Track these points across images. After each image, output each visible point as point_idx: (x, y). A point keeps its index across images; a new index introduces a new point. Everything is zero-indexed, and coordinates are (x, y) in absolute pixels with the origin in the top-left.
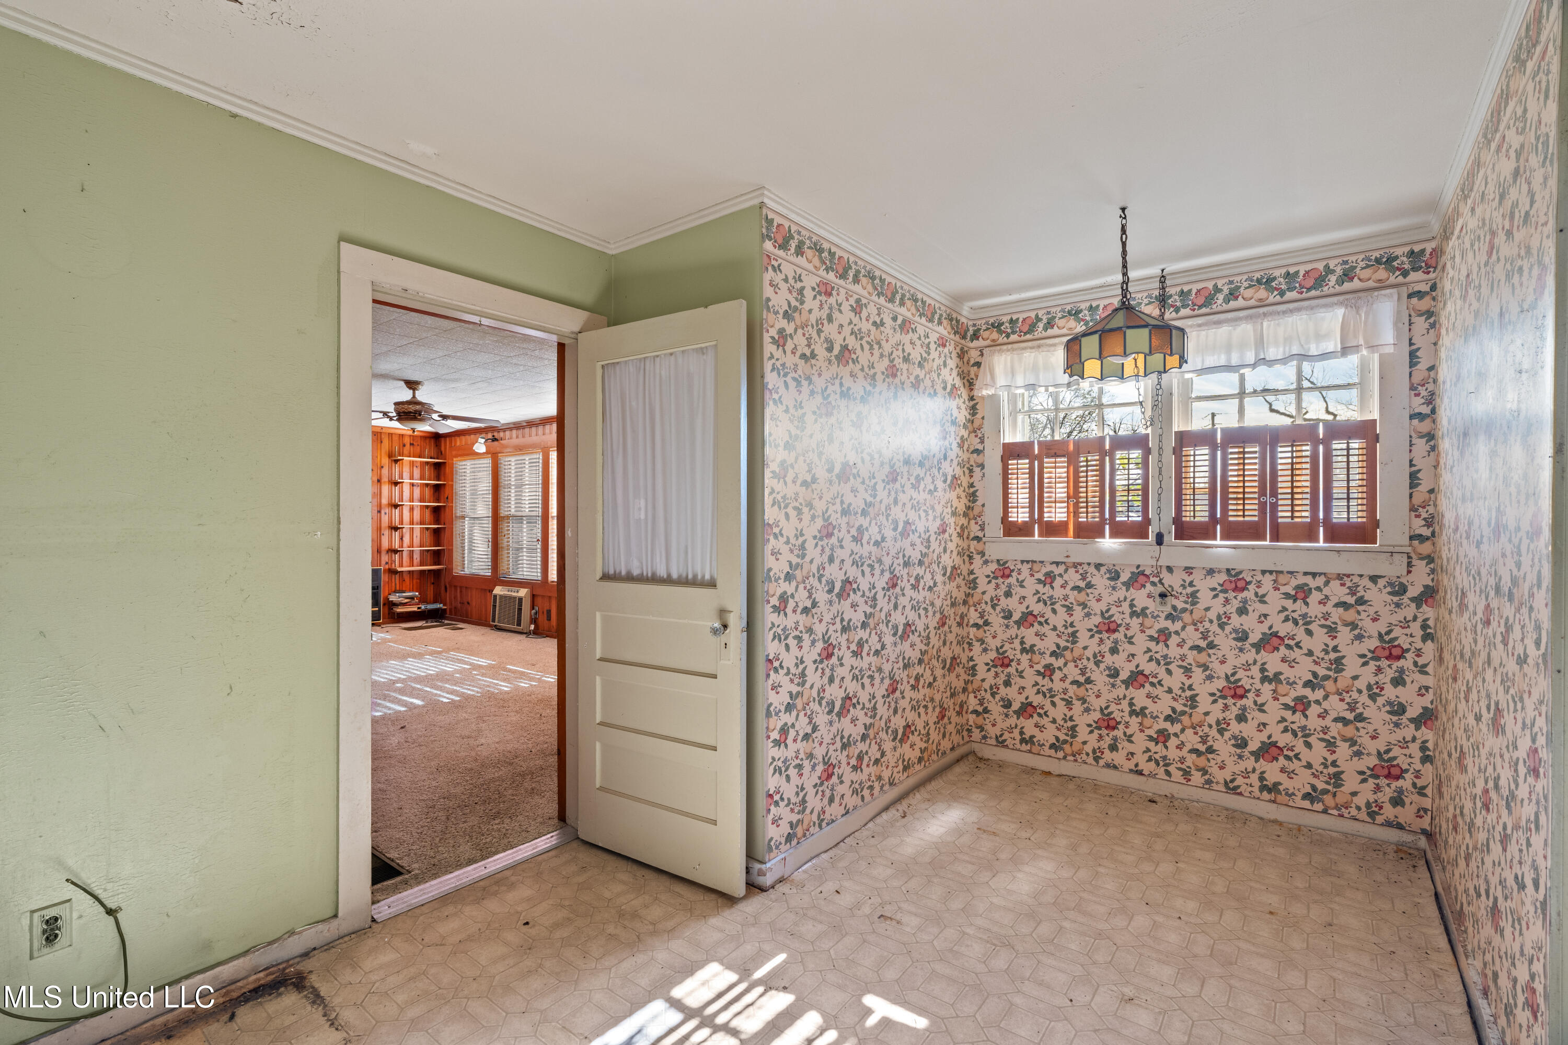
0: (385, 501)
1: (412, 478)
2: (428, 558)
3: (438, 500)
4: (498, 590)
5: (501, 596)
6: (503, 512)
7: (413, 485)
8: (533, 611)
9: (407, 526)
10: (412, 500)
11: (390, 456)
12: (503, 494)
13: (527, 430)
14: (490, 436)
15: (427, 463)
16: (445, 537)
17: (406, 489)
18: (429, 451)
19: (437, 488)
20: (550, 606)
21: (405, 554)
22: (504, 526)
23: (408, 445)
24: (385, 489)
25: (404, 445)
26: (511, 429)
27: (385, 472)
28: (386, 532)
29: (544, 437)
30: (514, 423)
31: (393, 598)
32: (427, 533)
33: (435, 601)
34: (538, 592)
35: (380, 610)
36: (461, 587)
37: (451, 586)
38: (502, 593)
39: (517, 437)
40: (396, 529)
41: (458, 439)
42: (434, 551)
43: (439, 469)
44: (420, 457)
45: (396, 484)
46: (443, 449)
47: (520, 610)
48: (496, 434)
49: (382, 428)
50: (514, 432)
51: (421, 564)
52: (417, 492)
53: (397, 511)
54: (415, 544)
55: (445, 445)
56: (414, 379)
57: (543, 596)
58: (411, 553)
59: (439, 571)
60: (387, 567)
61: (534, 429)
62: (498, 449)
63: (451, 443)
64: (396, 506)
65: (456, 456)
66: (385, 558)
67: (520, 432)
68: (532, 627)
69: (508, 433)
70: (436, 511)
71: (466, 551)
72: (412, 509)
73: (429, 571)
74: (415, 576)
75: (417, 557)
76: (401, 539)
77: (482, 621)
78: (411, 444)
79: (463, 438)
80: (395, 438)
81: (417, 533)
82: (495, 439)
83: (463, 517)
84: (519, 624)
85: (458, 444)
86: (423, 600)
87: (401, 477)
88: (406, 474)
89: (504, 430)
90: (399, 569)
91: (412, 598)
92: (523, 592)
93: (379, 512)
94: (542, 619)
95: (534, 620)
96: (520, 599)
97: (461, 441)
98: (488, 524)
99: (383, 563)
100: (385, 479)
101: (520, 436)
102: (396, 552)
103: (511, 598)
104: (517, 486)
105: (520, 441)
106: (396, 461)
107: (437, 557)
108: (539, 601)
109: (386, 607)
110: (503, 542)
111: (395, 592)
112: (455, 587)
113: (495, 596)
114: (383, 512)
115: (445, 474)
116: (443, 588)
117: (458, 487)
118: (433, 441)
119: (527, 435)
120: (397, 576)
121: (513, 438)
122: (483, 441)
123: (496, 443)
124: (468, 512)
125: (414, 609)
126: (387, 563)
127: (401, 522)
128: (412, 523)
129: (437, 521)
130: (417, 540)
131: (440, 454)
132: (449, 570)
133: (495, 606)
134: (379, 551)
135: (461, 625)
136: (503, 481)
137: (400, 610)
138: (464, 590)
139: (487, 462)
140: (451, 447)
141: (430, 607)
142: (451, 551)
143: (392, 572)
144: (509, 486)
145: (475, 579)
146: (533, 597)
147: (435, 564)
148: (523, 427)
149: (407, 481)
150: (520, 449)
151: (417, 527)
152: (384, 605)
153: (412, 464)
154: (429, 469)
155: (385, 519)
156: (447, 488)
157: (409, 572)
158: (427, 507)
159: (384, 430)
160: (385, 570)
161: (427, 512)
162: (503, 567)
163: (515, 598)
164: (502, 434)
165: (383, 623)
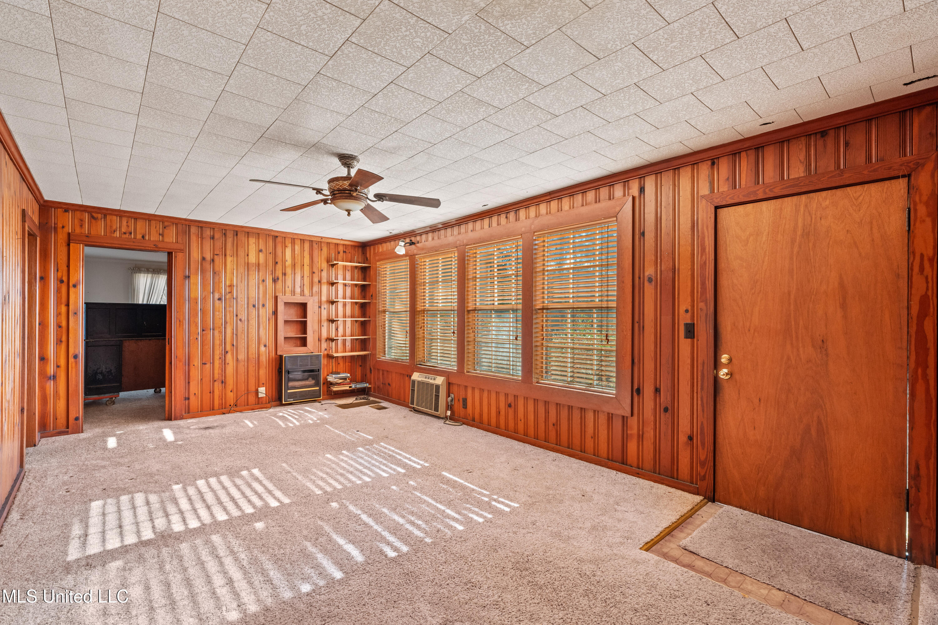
0: (324, 298)
1: (344, 279)
2: (357, 345)
3: (364, 298)
4: (416, 376)
5: (419, 382)
6: (419, 308)
7: (345, 285)
8: (450, 399)
9: (341, 319)
10: (344, 297)
11: (328, 261)
12: (419, 290)
13: (442, 232)
14: (408, 240)
15: (356, 267)
16: (370, 329)
17: (340, 288)
18: (358, 257)
19: (364, 288)
20: (466, 395)
21: (340, 342)
22: (419, 318)
23: (342, 252)
24: (325, 288)
25: (339, 253)
26: (427, 233)
27: (324, 274)
28: (325, 324)
29: (460, 237)
30: (430, 227)
31: (331, 379)
32: (357, 325)
33: (362, 381)
34: (452, 380)
35: (320, 389)
36: (383, 371)
37: (374, 368)
38: (420, 379)
39: (433, 239)
40: (333, 321)
41: (380, 246)
42: (361, 339)
43: (365, 271)
44: (350, 262)
45: (333, 284)
46: (368, 256)
47: (437, 397)
48: (413, 239)
49: (322, 238)
50: (430, 235)
51: (352, 351)
52: (348, 290)
53: (334, 306)
54: (347, 334)
55: (370, 252)
56: (350, 153)
57: (459, 385)
58: (344, 341)
59: (365, 356)
60: (326, 352)
61: (449, 230)
62: (415, 252)
63: (374, 249)
64: (333, 303)
65: (379, 261)
66: (324, 345)
67: (436, 234)
68: (449, 413)
69: (424, 236)
70: (363, 307)
71: (387, 340)
72: (345, 305)
73: (358, 356)
74: (347, 360)
75: (348, 344)
76: (337, 329)
77: (400, 402)
78: (344, 252)
79: (384, 245)
80: (332, 247)
81: (349, 325)
82: (412, 243)
83: (384, 311)
84: (436, 409)
85: (380, 250)
86: (353, 380)
87: (337, 278)
88: (340, 277)
89: (421, 234)
90: (335, 355)
91: (345, 379)
92: (440, 380)
93: (320, 307)
94: (458, 406)
95: (449, 407)
96: (438, 387)
97: (382, 248)
98: (406, 318)
99: (323, 349)
100: (324, 280)
101: (436, 238)
102: (332, 340)
103: (428, 384)
104: (431, 283)
105: (437, 242)
106: (333, 265)
107: (364, 344)
108: (455, 389)
109: (325, 385)
110: (419, 333)
111: (332, 373)
112: (378, 370)
113: (414, 382)
114: (323, 307)
115: (369, 276)
116: (368, 371)
117: (380, 286)
118: (360, 250)
119: (442, 237)
120: (334, 360)
121: (428, 241)
122: (403, 244)
123: (413, 246)
124: (388, 307)
125: (347, 388)
126: (326, 350)
127: (337, 316)
128: (345, 316)
129: (364, 315)
130: (348, 331)
131: (366, 260)
132: (374, 355)
133: (413, 390)
134: (320, 340)
135: (384, 404)
136: (420, 280)
137: (335, 389)
138: (385, 373)
139: (405, 264)
140: (374, 253)
141: (359, 386)
142: (375, 340)
143: (330, 357)
144: (424, 284)
145: (395, 364)
146: (449, 385)
147: (362, 350)
148: (439, 229)
149: (341, 281)
150: (435, 251)
151: (349, 320)
152: (324, 384)
153: (345, 267)
154: (358, 272)
155: (324, 313)
156: (371, 286)
157: (343, 357)
158: (356, 303)
159: (323, 240)
160: (324, 355)
161: (357, 307)
162: (419, 355)
163: (432, 385)
164: (418, 238)
165: (323, 399)
